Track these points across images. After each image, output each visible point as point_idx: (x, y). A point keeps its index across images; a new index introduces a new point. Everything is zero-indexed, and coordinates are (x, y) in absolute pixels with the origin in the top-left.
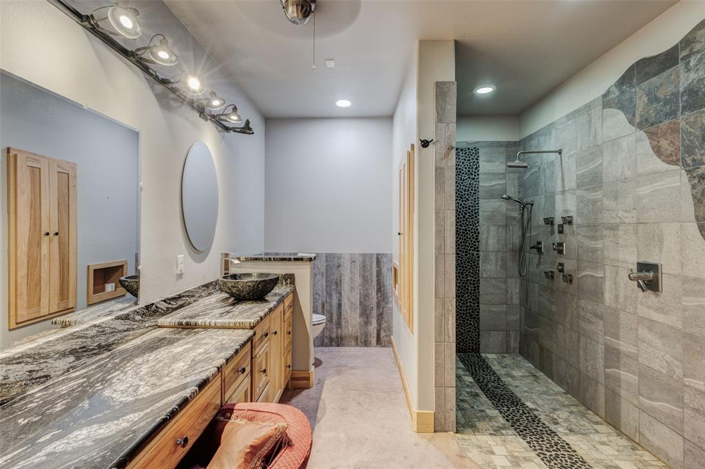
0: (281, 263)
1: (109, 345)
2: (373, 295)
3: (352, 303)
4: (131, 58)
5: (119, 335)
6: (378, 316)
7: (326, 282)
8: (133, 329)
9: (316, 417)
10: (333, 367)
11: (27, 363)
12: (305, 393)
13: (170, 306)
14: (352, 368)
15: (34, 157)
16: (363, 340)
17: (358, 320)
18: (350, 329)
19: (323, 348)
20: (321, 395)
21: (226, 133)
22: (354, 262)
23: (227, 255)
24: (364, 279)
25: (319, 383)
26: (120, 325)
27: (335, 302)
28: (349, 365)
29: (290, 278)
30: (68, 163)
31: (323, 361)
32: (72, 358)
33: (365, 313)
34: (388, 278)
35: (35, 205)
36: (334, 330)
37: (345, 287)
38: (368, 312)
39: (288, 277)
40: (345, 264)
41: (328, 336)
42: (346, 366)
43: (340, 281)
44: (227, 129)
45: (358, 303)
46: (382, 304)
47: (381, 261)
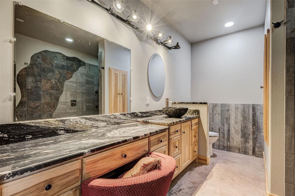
0: (193, 105)
1: (119, 123)
2: (250, 127)
3: (236, 130)
4: (126, 22)
5: (122, 121)
6: (253, 139)
7: (221, 118)
8: (127, 120)
9: (206, 178)
10: (222, 159)
11: (91, 121)
12: (204, 166)
13: (142, 115)
14: (233, 162)
15: (116, 70)
16: (243, 151)
17: (240, 139)
18: (235, 144)
19: (219, 150)
20: (212, 169)
21: (169, 50)
22: (238, 108)
23: (167, 99)
24: (244, 118)
25: (212, 164)
26: (122, 117)
27: (226, 128)
28: (232, 161)
29: (197, 112)
30: (125, 71)
31: (218, 156)
32: (105, 124)
33: (244, 136)
34: (260, 118)
35: (116, 85)
36: (226, 142)
37: (232, 121)
38: (247, 136)
39: (196, 111)
40: (232, 110)
41: (222, 145)
42: (230, 161)
43: (229, 118)
44: (170, 48)
45: (240, 131)
46: (257, 133)
47: (256, 109)
